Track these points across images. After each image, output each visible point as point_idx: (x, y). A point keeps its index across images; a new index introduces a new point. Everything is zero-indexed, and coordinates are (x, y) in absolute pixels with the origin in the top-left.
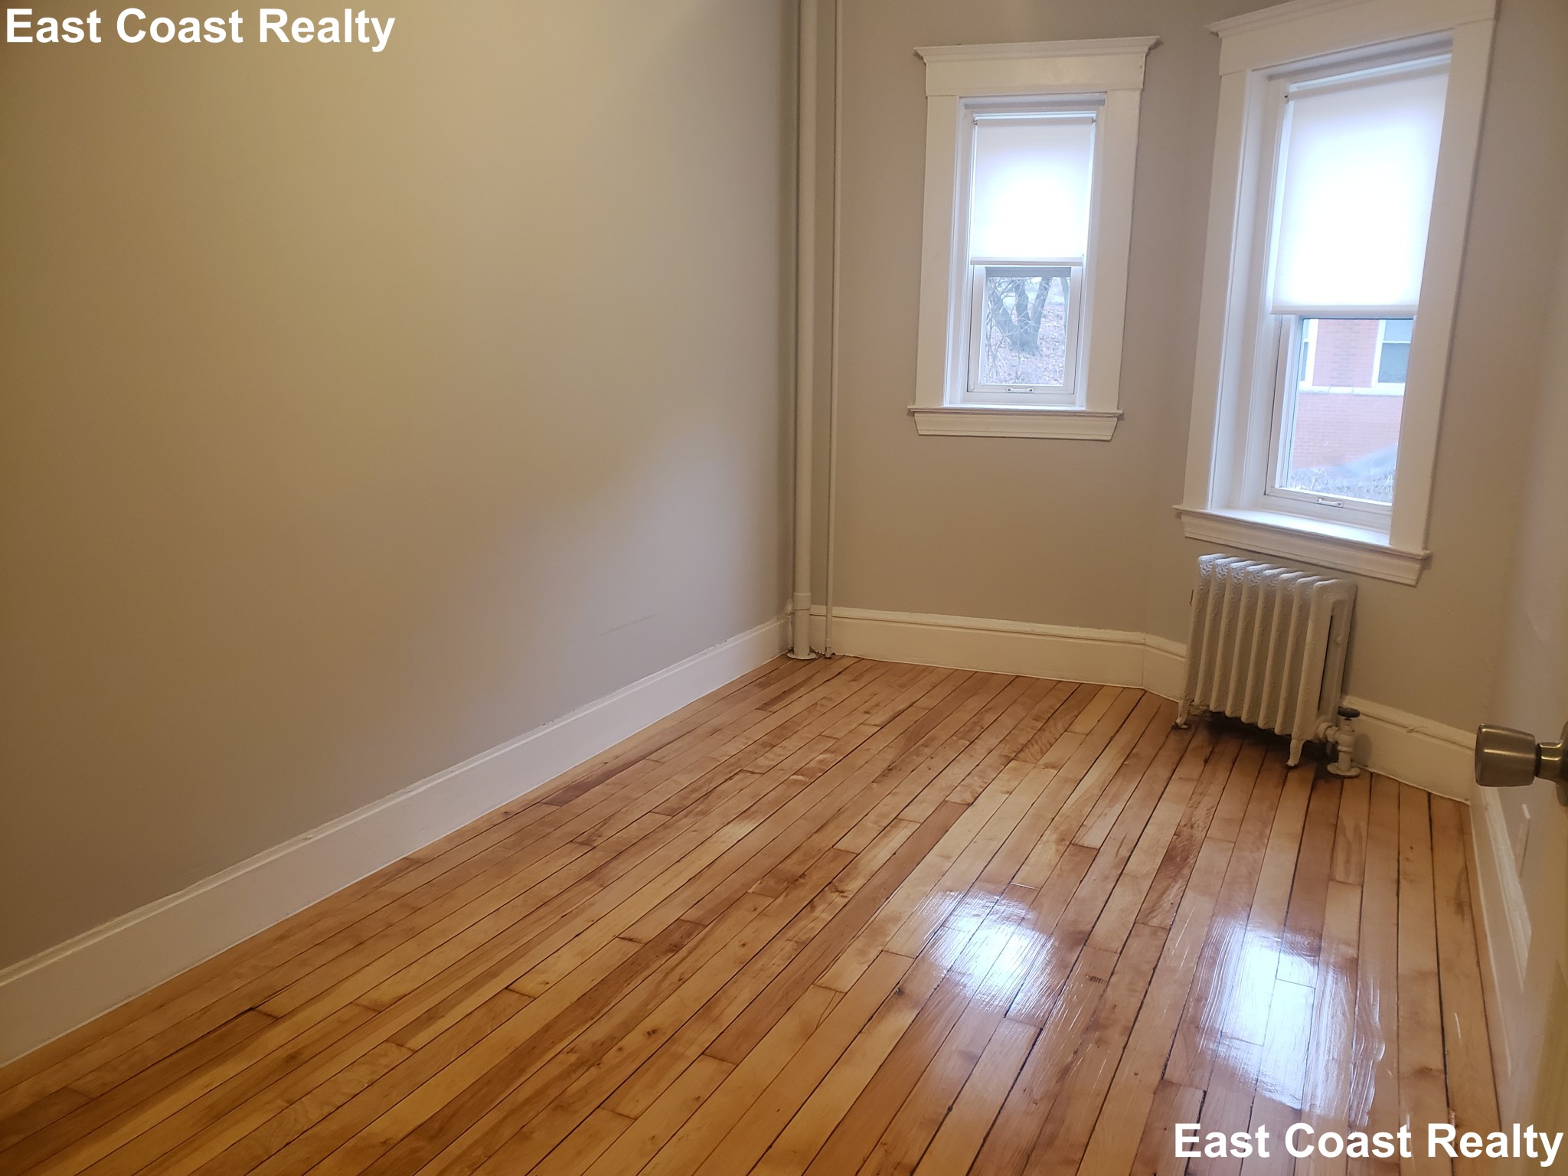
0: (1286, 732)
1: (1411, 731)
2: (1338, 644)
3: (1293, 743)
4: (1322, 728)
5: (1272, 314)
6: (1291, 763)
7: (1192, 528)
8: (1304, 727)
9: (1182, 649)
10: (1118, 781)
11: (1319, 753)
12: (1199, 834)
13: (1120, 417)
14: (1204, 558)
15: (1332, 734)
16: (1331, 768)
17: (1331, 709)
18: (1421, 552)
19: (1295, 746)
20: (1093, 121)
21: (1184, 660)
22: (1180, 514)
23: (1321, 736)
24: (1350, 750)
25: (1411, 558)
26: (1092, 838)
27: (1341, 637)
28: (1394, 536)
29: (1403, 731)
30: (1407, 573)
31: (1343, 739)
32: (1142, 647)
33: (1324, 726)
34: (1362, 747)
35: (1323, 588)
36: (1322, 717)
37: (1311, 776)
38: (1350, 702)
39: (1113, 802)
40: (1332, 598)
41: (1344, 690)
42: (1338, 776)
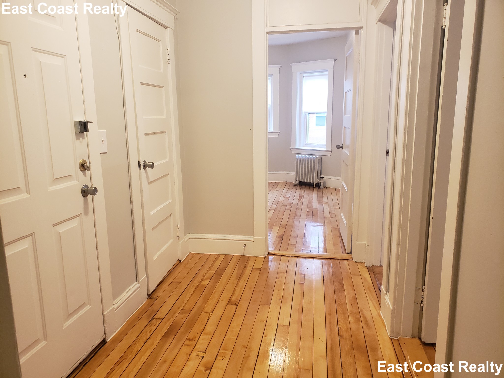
0: (313, 182)
1: (332, 179)
2: (319, 167)
3: (314, 183)
4: (318, 181)
5: (304, 113)
6: (314, 187)
7: (293, 151)
8: (316, 181)
9: (294, 173)
10: (288, 191)
11: (318, 185)
12: (303, 195)
13: (279, 132)
14: (297, 155)
15: (320, 181)
16: (320, 187)
17: (319, 178)
18: (331, 150)
19: (314, 184)
20: (270, 79)
21: (294, 175)
22: (291, 149)
23: (318, 182)
24: (323, 183)
25: (329, 151)
26: (288, 196)
27: (320, 166)
28: (326, 148)
29: (330, 179)
30: (329, 154)
31: (322, 182)
32: (286, 174)
33: (318, 180)
34: (324, 183)
35: (316, 157)
36: (318, 179)
37: (317, 188)
38: (322, 176)
39: (289, 193)
40: (318, 159)
41: (321, 175)
42: (321, 188)
